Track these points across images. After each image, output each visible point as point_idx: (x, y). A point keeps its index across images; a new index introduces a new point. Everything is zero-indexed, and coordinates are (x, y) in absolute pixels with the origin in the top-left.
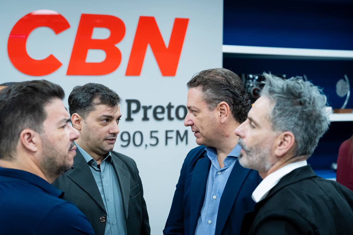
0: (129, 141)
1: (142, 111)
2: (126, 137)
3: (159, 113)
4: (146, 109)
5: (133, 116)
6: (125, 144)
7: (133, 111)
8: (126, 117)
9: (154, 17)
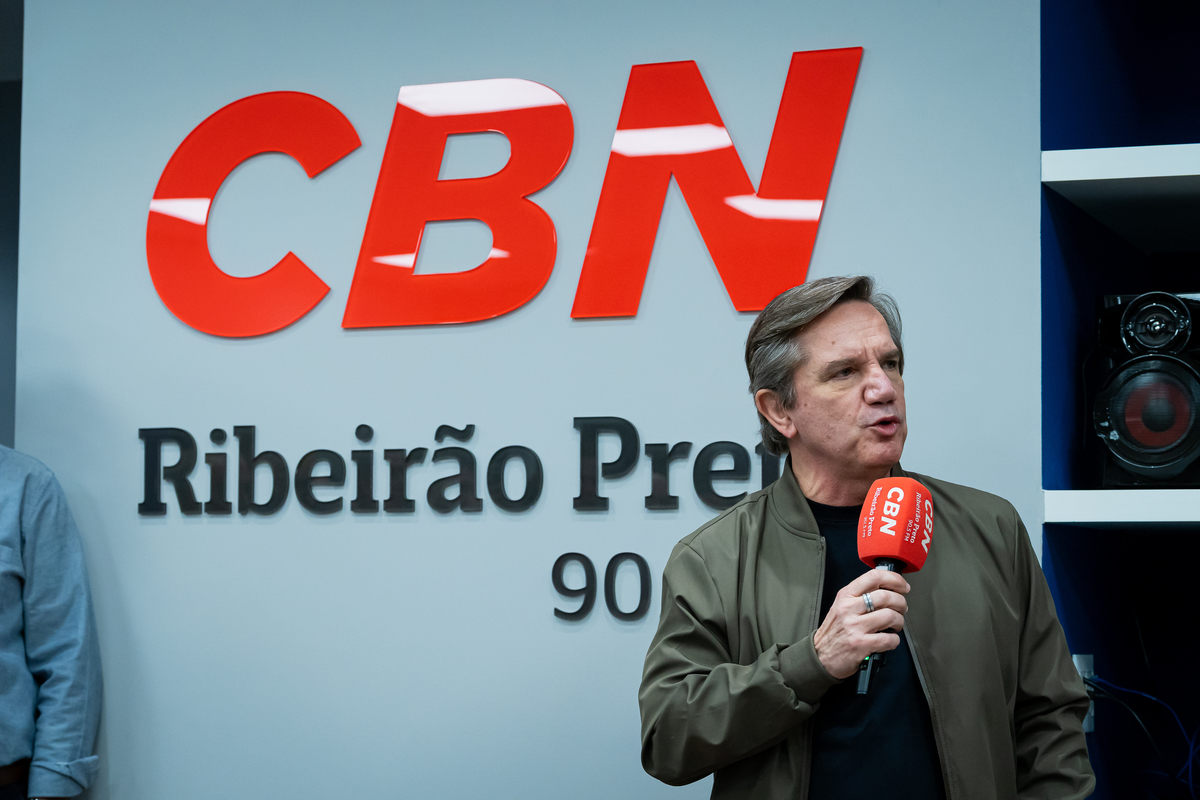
0: (589, 593)
1: (644, 467)
2: (575, 578)
3: (724, 475)
4: (663, 458)
5: (605, 488)
6: (574, 606)
7: (604, 464)
8: (577, 495)
9: (693, 62)
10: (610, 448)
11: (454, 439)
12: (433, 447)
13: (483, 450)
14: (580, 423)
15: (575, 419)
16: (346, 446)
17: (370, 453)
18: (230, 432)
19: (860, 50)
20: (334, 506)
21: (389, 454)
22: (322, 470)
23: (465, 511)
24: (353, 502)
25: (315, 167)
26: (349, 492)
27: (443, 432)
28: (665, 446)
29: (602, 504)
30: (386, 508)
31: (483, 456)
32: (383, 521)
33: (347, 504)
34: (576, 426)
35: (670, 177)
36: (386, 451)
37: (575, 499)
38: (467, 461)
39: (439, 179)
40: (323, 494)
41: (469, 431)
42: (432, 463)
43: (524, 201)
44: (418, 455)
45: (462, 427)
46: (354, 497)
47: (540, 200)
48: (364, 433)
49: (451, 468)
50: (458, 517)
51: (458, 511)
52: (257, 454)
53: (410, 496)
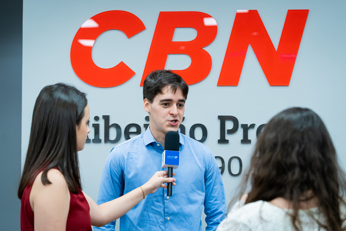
0: (223, 168)
1: (240, 132)
4: (246, 128)
5: (228, 137)
7: (228, 130)
8: (219, 139)
9: (256, 10)
10: (229, 125)
13: (188, 125)
14: (220, 117)
15: (218, 116)
16: (141, 123)
18: (101, 117)
19: (308, 10)
22: (133, 130)
25: (130, 34)
28: (247, 125)
29: (227, 142)
31: (188, 127)
34: (218, 118)
37: (218, 140)
38: (183, 128)
39: (172, 41)
43: (201, 49)
47: (207, 49)
52: (110, 124)
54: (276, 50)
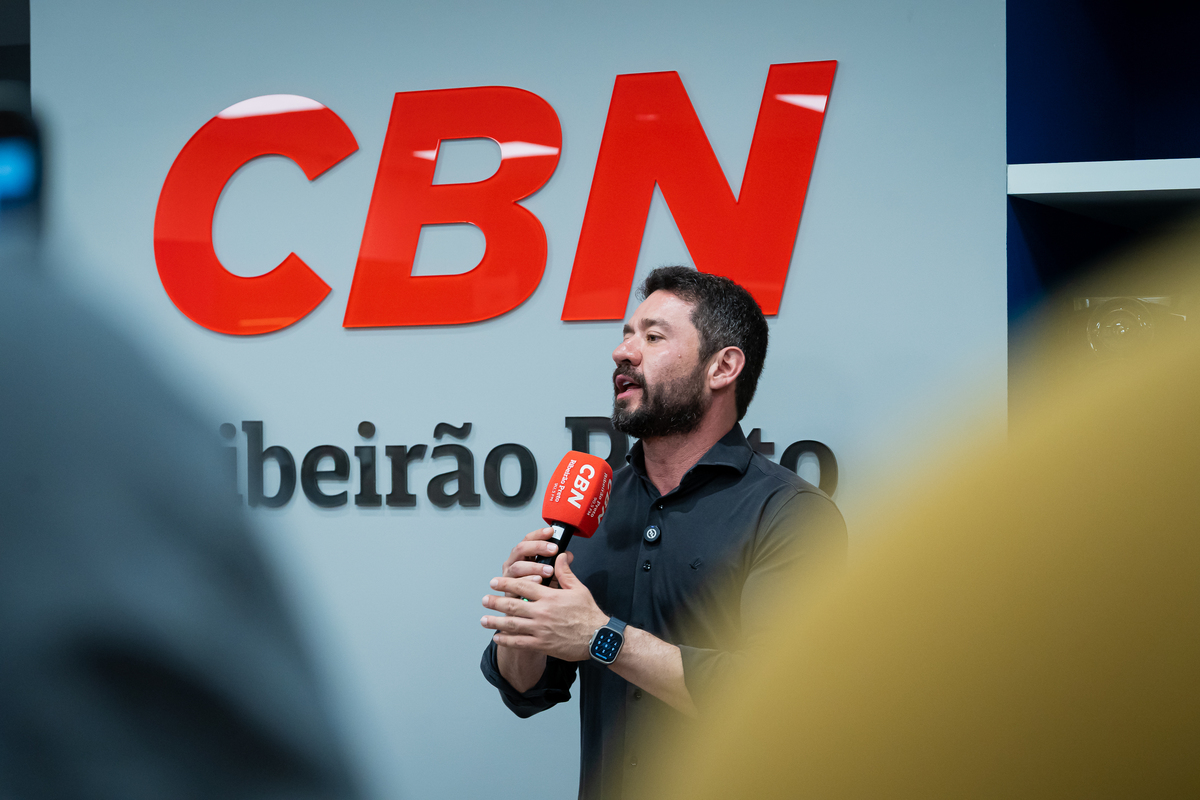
9: (674, 72)
11: (452, 436)
12: (432, 443)
13: (480, 448)
14: (571, 422)
15: (567, 418)
16: (349, 441)
17: (373, 449)
18: (239, 427)
19: (835, 63)
20: (339, 500)
21: (392, 451)
22: (327, 465)
23: (464, 506)
24: (356, 496)
25: (314, 170)
26: (353, 486)
27: (441, 429)
30: (388, 503)
31: (480, 453)
32: (386, 515)
33: (351, 498)
34: (567, 425)
35: (654, 185)
36: (387, 447)
38: (465, 457)
39: (434, 184)
40: (329, 488)
41: (467, 428)
42: (432, 459)
43: (515, 207)
44: (418, 451)
45: (459, 425)
46: (358, 492)
47: (533, 205)
48: (367, 429)
49: (450, 464)
50: (457, 512)
51: (457, 506)
52: (265, 449)
53: (411, 490)
54: (737, 198)
